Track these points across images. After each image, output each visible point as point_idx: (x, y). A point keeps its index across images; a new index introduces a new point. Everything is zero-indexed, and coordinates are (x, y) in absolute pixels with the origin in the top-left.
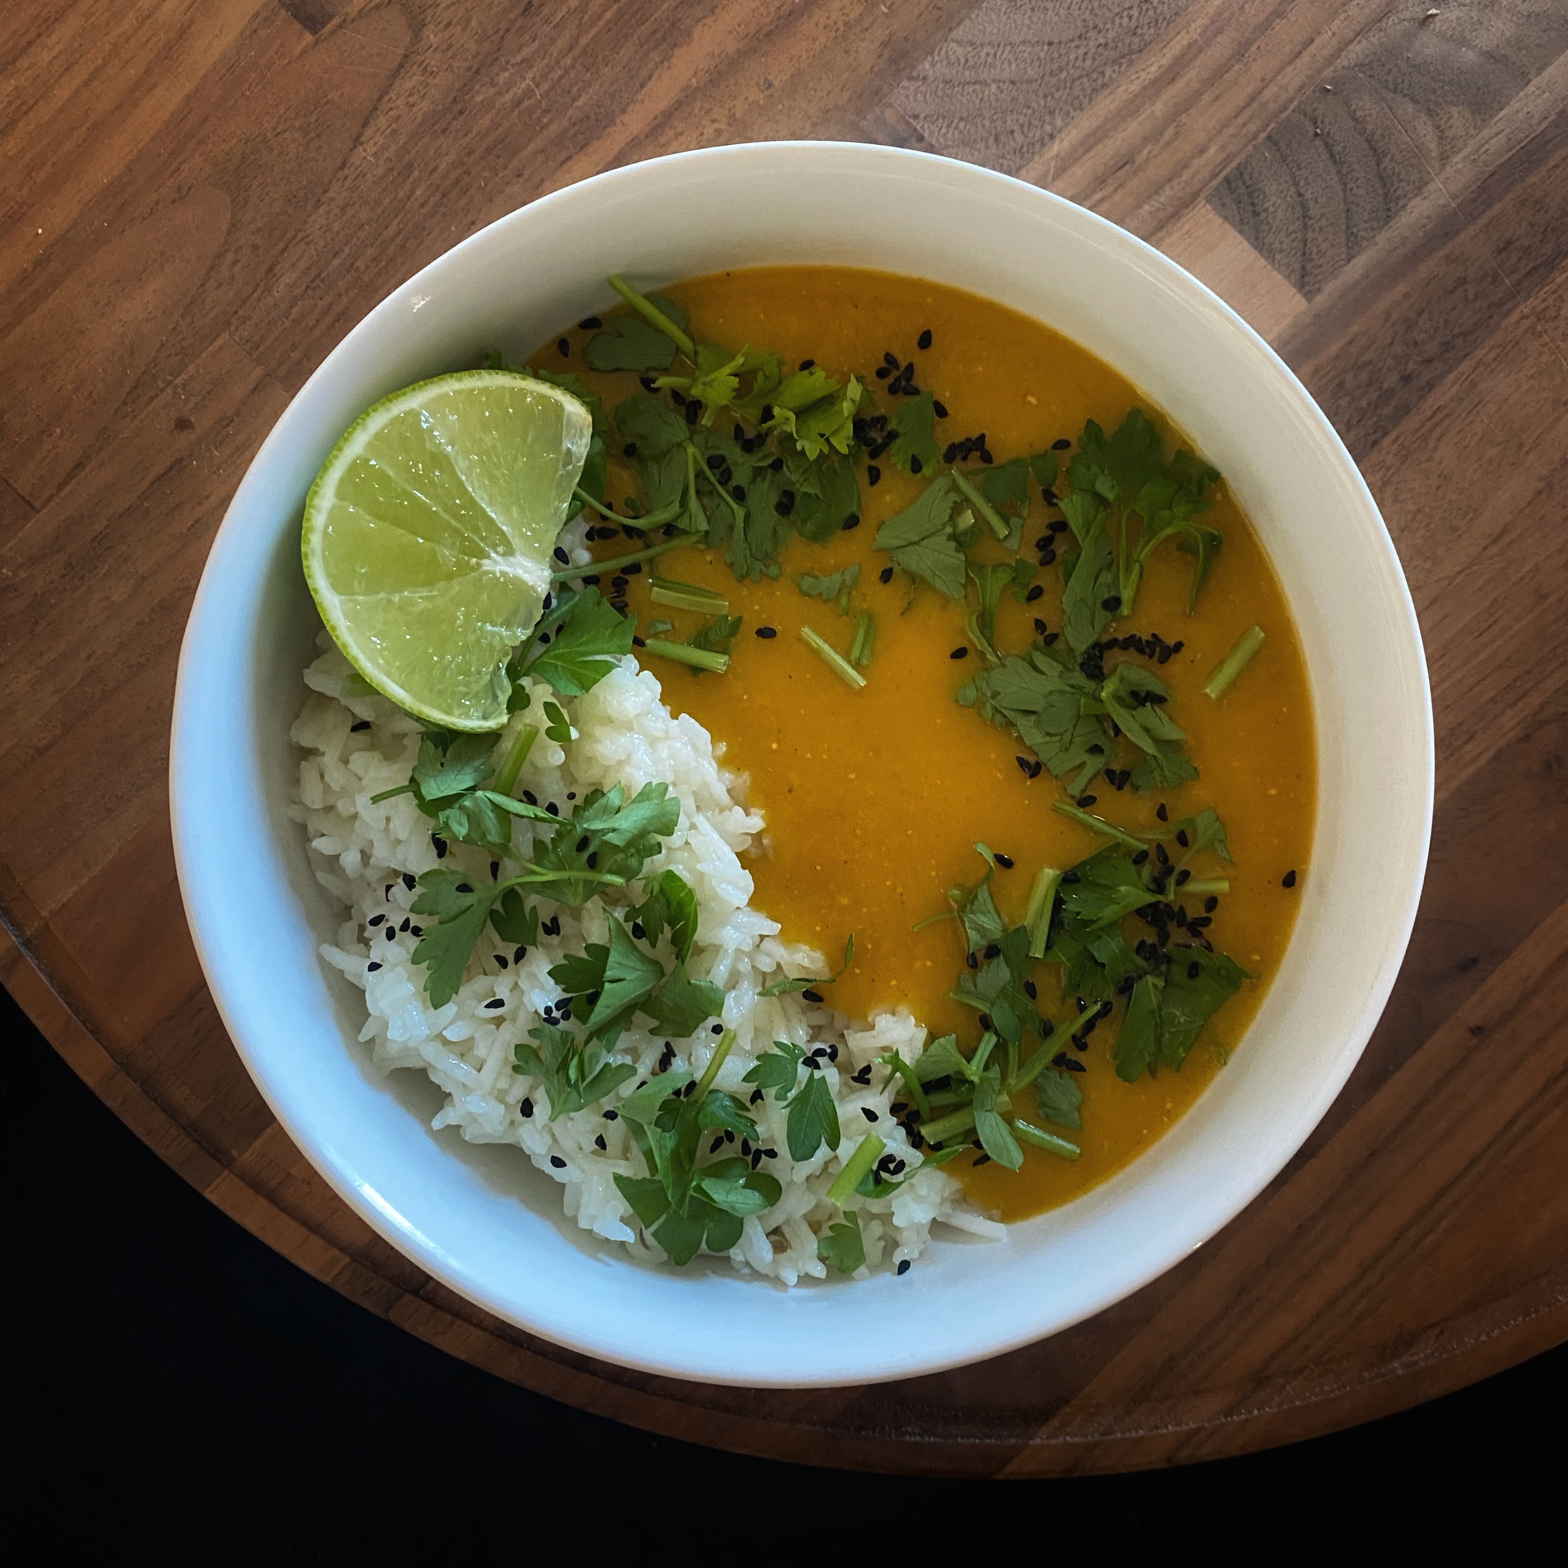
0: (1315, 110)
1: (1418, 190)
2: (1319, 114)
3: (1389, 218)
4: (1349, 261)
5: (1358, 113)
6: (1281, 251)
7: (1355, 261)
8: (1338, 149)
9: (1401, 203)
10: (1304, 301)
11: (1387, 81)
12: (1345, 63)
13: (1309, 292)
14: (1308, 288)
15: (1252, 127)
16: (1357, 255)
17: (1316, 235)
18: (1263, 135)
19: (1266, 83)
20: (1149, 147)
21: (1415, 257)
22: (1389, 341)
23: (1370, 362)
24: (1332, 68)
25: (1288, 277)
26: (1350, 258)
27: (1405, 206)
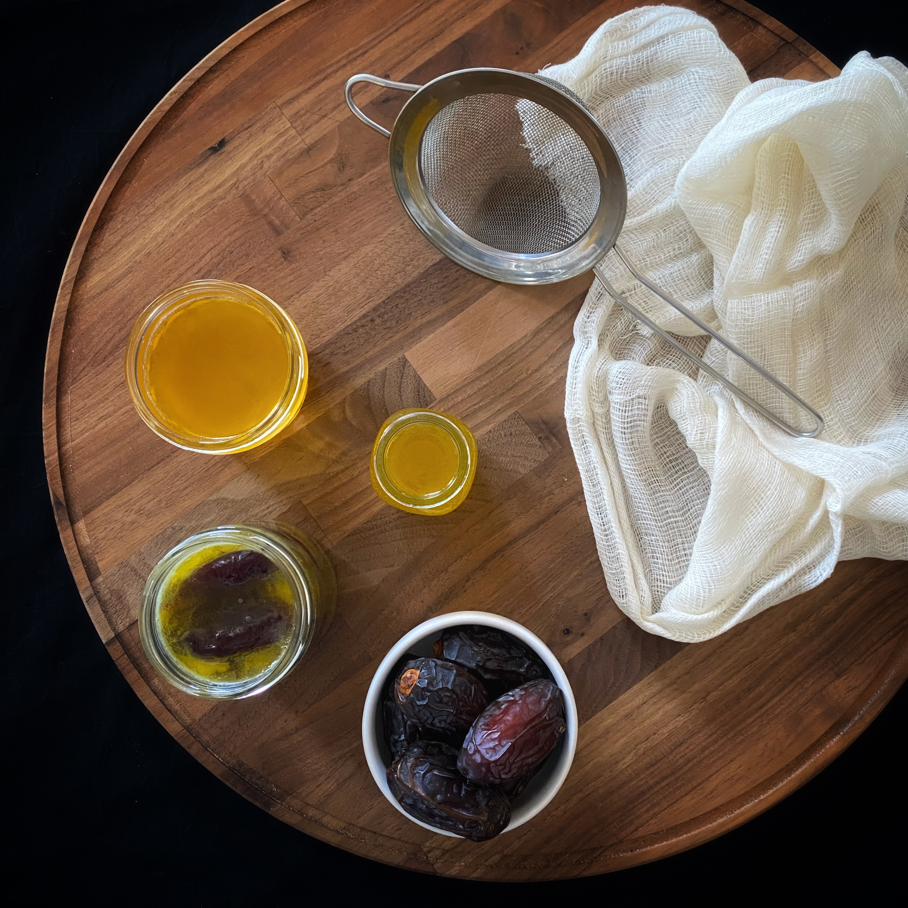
4: (386, 368)
6: (411, 376)
10: (406, 356)
13: (403, 359)
16: (383, 370)
17: (397, 380)
22: (376, 336)
23: (384, 329)
25: (410, 365)
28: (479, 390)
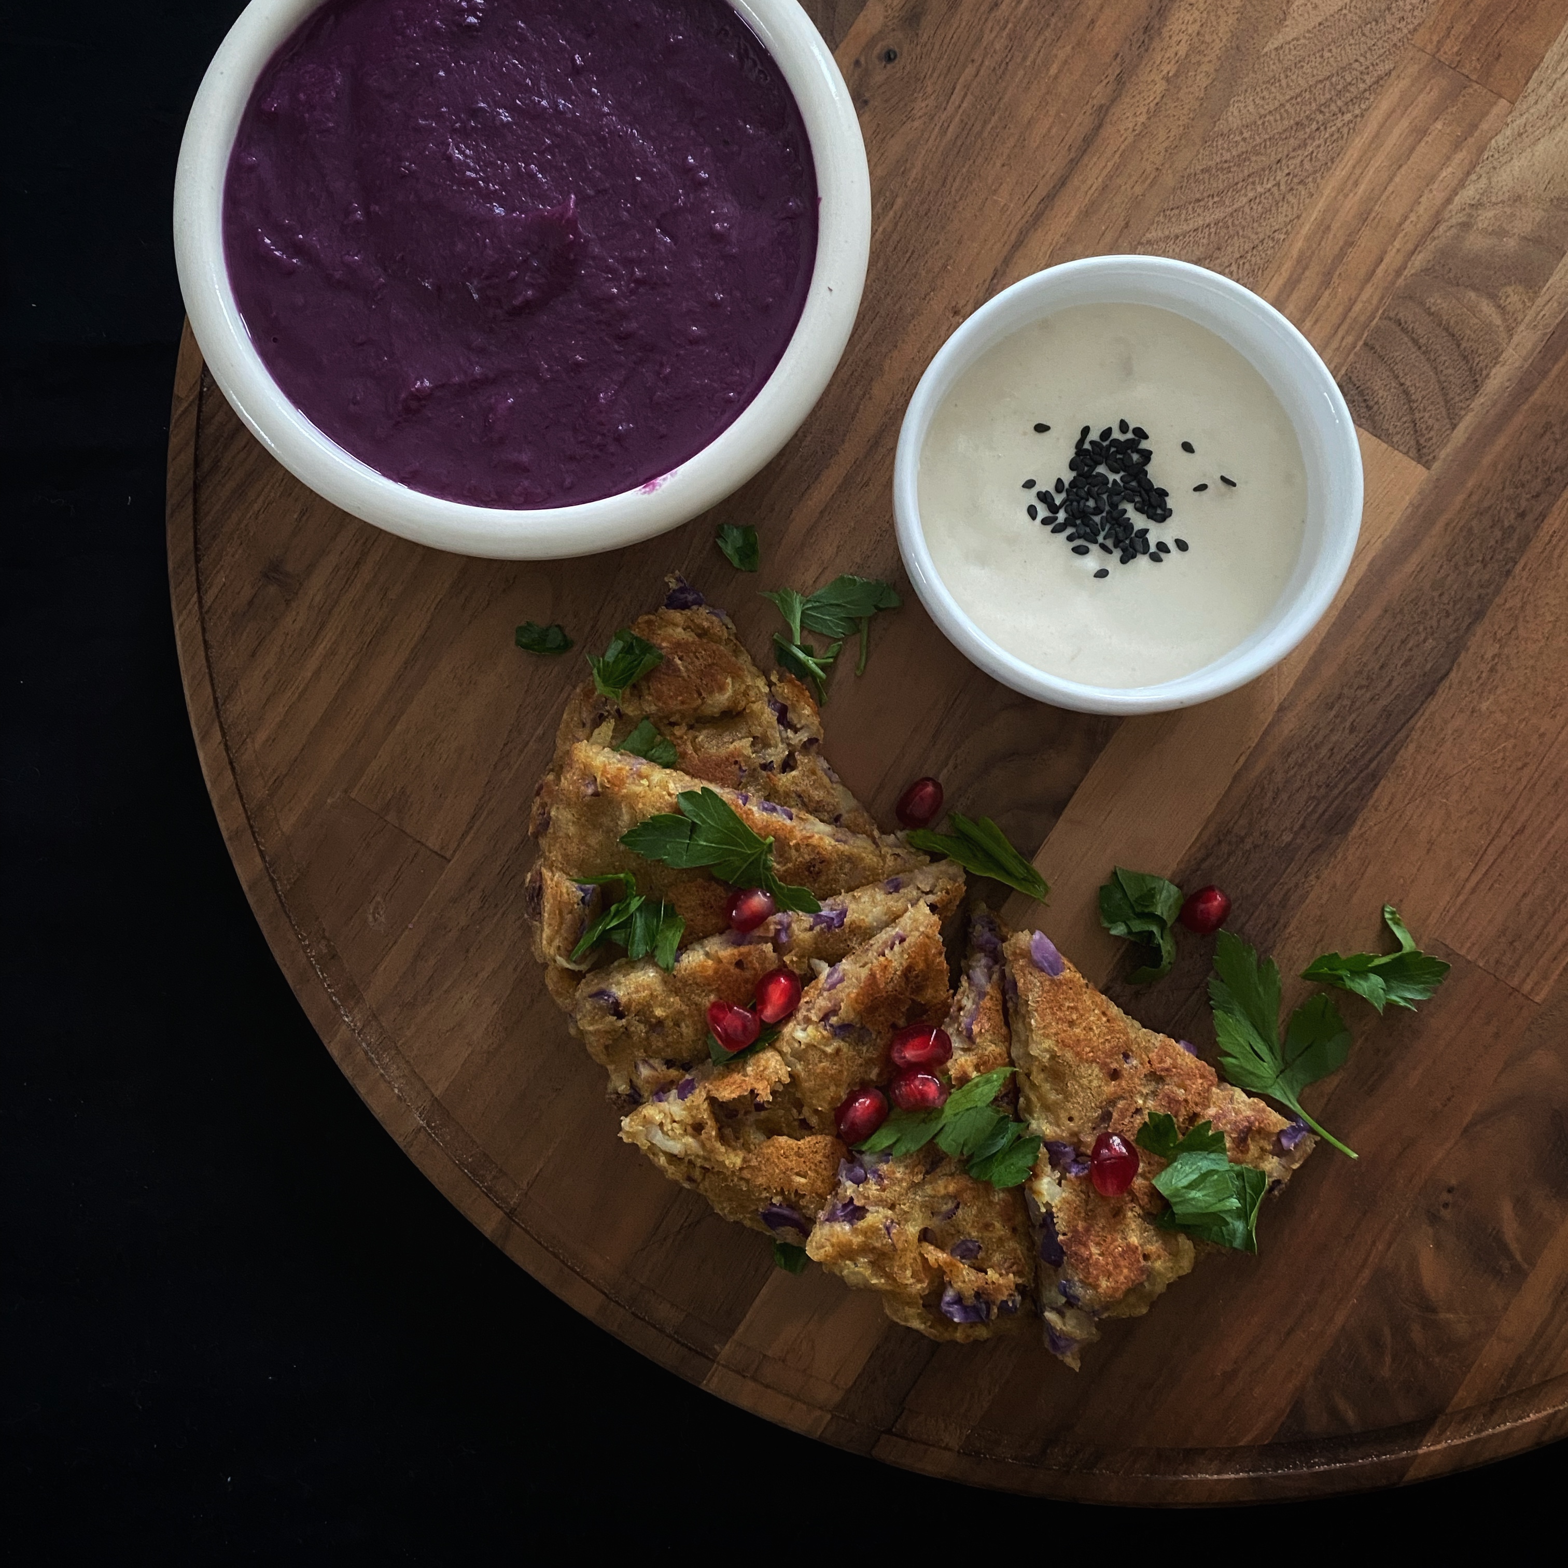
0: (1397, 314)
1: (1496, 361)
2: (1401, 315)
3: (1477, 388)
4: (1453, 429)
5: (1432, 310)
6: (1397, 433)
7: (1458, 428)
8: (1422, 341)
9: (1484, 373)
10: (1424, 469)
11: (1449, 278)
12: (1413, 271)
13: (1427, 462)
14: (1424, 460)
15: (1350, 339)
16: (1458, 423)
17: (1421, 415)
18: (1361, 343)
19: (1352, 302)
21: (1505, 416)
22: (1501, 488)
23: (1489, 508)
24: (1403, 277)
25: (1406, 453)
26: (1454, 427)
27: (1488, 375)
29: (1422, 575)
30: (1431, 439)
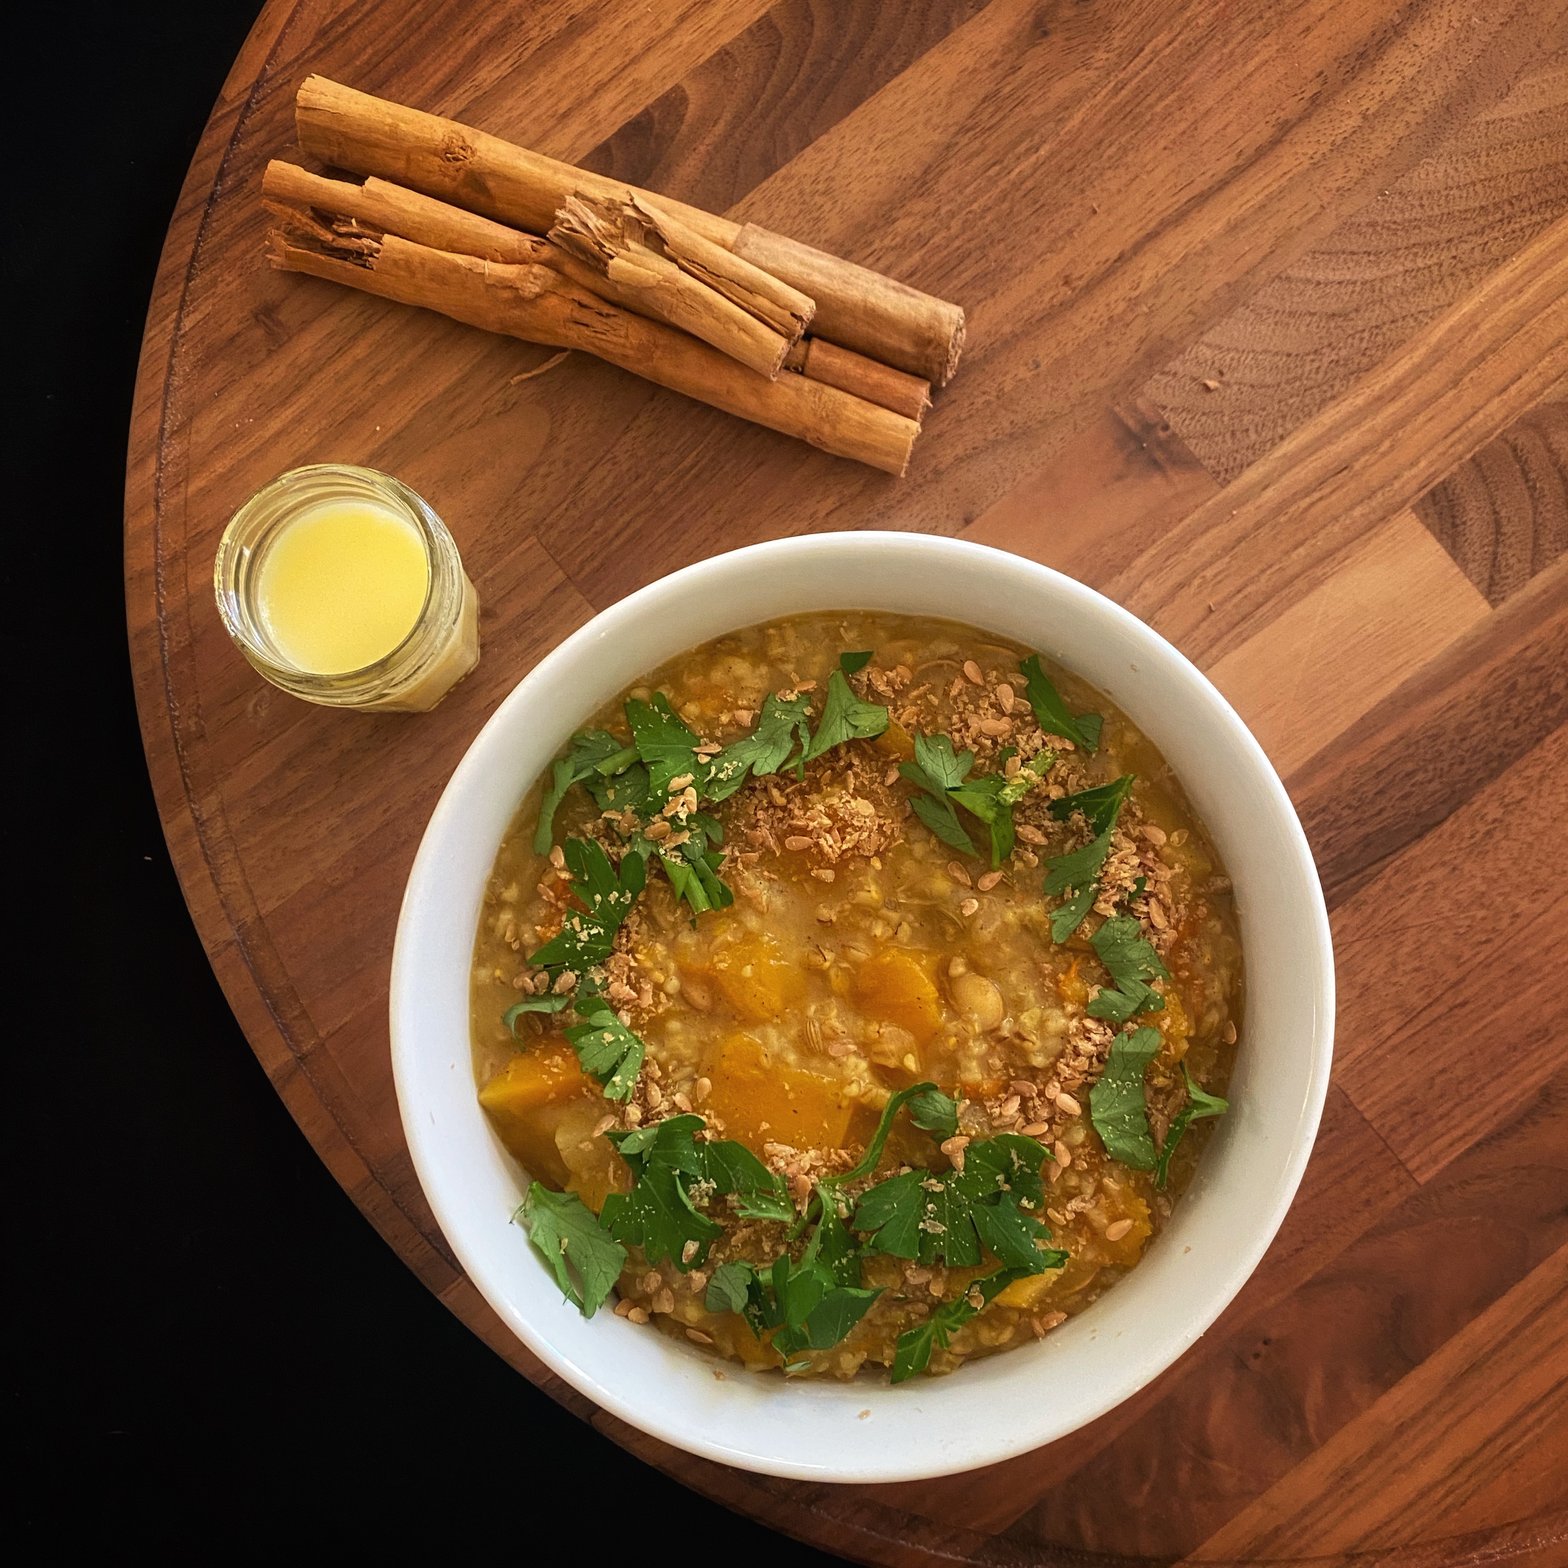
0: (1516, 439)
2: (1519, 441)
4: (1532, 576)
5: (1553, 447)
6: (1474, 561)
7: (1537, 577)
8: (1532, 475)
10: (1489, 606)
12: (1547, 400)
13: (1495, 600)
14: (1493, 597)
15: (1460, 448)
16: (1540, 571)
17: (1506, 550)
18: (1469, 456)
19: (1474, 412)
20: (1367, 457)
23: (1541, 668)
24: (1535, 402)
25: (1477, 584)
26: (1534, 573)
28: (1314, 534)
29: (1451, 713)
30: (1507, 578)
